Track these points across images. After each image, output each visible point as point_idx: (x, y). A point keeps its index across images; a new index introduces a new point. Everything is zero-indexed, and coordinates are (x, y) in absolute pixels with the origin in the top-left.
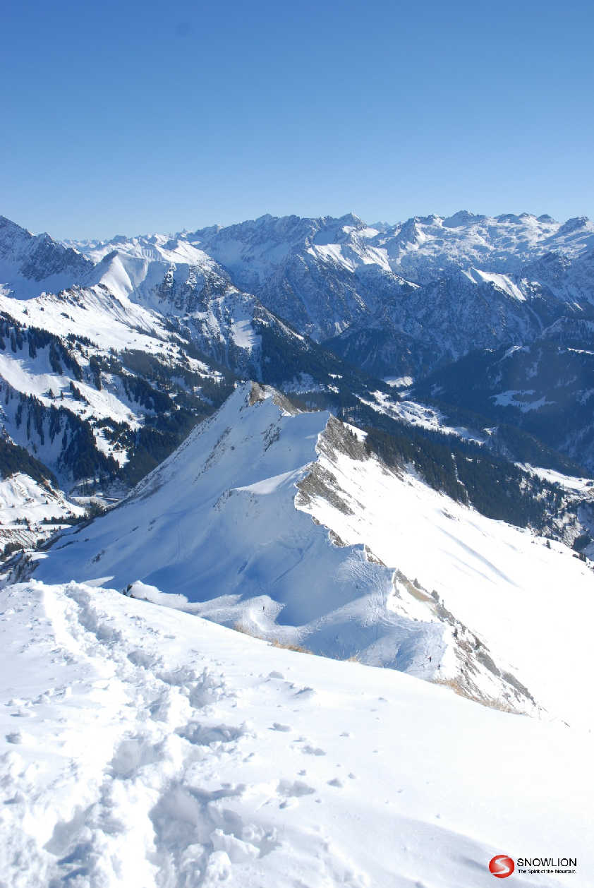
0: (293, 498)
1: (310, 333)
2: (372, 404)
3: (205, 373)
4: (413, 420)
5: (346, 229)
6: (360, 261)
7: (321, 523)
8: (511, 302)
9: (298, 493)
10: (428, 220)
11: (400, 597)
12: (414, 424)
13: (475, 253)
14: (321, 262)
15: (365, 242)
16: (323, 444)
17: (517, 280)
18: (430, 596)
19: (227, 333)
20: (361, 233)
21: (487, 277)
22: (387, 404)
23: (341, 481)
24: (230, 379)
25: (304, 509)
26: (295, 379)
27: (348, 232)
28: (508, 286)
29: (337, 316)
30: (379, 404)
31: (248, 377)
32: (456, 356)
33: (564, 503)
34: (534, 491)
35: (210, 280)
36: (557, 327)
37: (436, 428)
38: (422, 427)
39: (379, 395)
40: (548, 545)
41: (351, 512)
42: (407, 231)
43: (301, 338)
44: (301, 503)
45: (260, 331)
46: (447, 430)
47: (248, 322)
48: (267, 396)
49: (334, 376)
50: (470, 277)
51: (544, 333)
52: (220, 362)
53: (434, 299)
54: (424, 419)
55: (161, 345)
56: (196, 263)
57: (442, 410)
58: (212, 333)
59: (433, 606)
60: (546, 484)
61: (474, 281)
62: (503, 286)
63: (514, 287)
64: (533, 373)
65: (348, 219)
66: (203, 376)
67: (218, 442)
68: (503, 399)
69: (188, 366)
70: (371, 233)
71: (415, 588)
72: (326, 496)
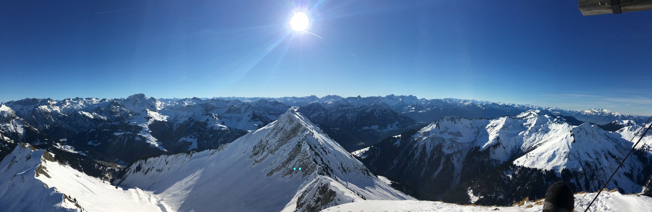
0: (34, 175)
1: (39, 128)
2: (56, 147)
3: (9, 140)
4: (67, 150)
6: (53, 110)
7: (42, 182)
8: (90, 119)
9: (36, 174)
10: (69, 99)
11: (65, 202)
13: (81, 107)
14: (42, 110)
15: (53, 105)
16: (43, 158)
17: (91, 113)
18: (73, 201)
19: (16, 129)
20: (52, 103)
21: (84, 113)
22: (60, 146)
23: (48, 169)
24: (16, 142)
25: (38, 178)
26: (35, 141)
27: (49, 102)
29: (46, 124)
30: (58, 146)
31: (22, 141)
32: (77, 132)
34: (99, 168)
35: (11, 115)
36: (101, 124)
37: (73, 152)
38: (70, 152)
39: (58, 144)
41: (51, 178)
42: (64, 102)
43: (37, 130)
44: (36, 176)
45: (25, 128)
47: (22, 125)
48: (27, 146)
49: (46, 139)
50: (80, 113)
51: (98, 126)
52: (14, 137)
53: (71, 119)
54: (70, 149)
56: (7, 111)
57: (75, 147)
58: (11, 129)
59: (75, 204)
60: (102, 165)
61: (81, 114)
62: (88, 115)
63: (91, 115)
64: (96, 136)
65: (49, 99)
66: (8, 142)
67: (12, 160)
68: (90, 143)
69: (4, 139)
70: (55, 103)
71: (69, 198)
72: (43, 174)
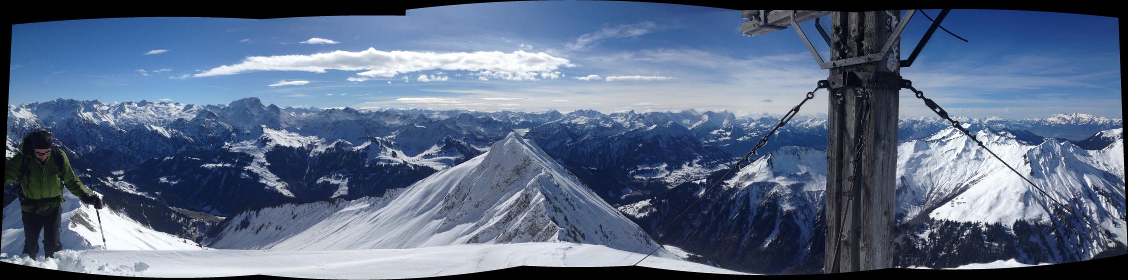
1: (78, 151)
2: (106, 182)
5: (95, 106)
6: (101, 120)
7: (81, 236)
8: (164, 138)
10: (130, 103)
13: (150, 118)
14: (84, 120)
15: (102, 112)
17: (167, 129)
20: (101, 108)
21: (155, 128)
22: (112, 182)
23: (91, 217)
25: (74, 229)
27: (95, 107)
28: (164, 131)
29: (90, 144)
33: (191, 223)
34: (178, 219)
36: (184, 149)
37: (134, 193)
38: (128, 192)
39: (109, 179)
40: (185, 242)
42: (121, 108)
43: (74, 153)
46: (139, 194)
50: (148, 128)
51: (179, 151)
53: (133, 137)
55: (11, 154)
56: (28, 118)
57: (137, 184)
60: (182, 215)
61: (149, 129)
62: (161, 132)
63: (166, 132)
64: (175, 168)
65: (96, 102)
68: (163, 180)
70: (106, 108)
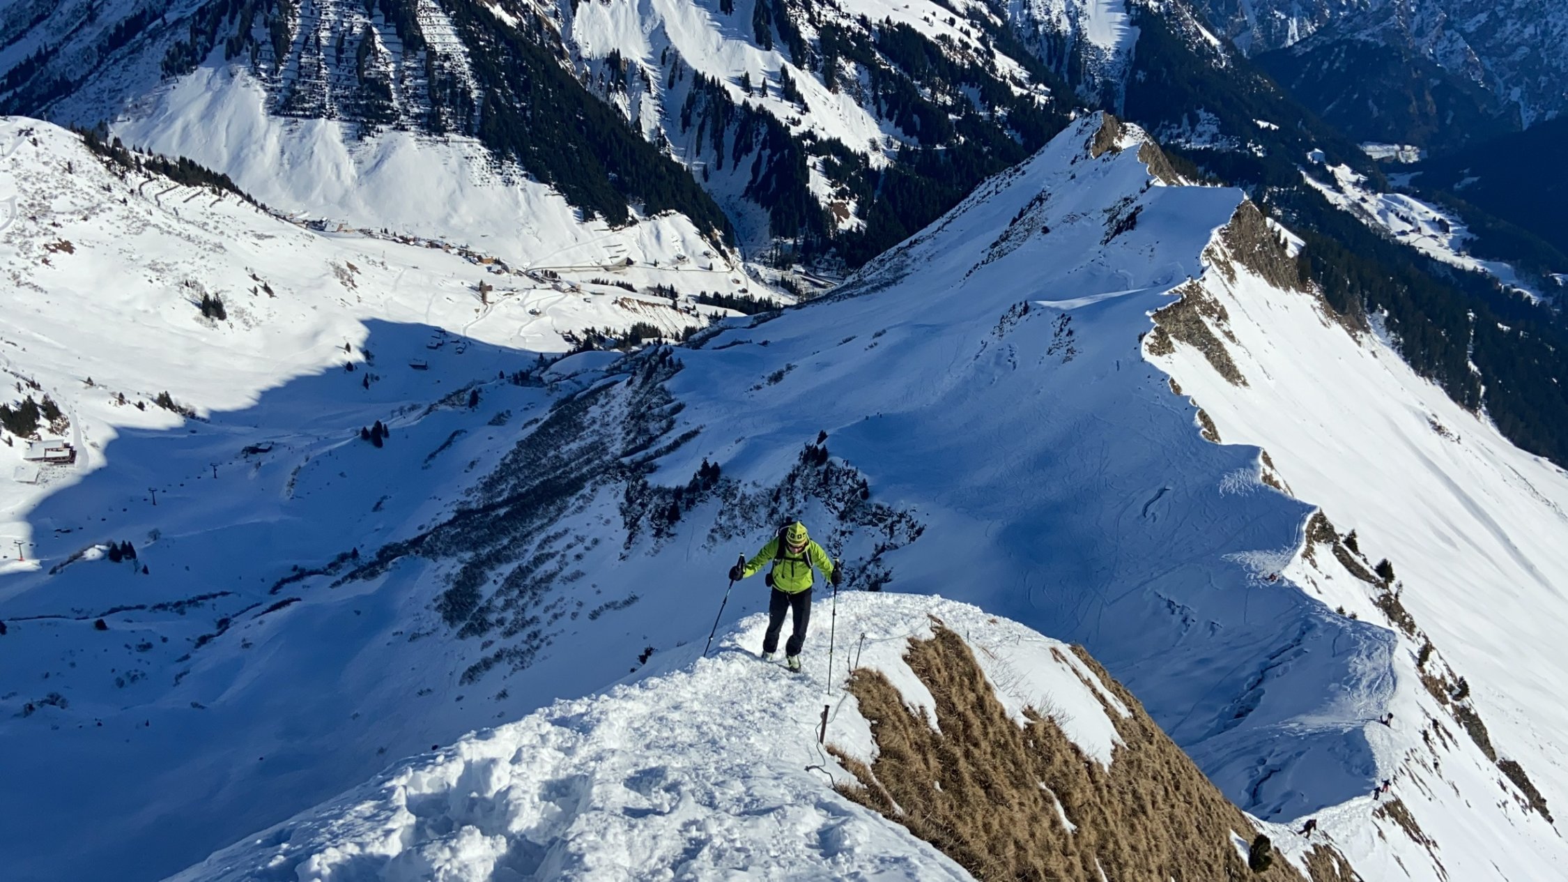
0: (1141, 338)
3: (1020, 84)
4: (1403, 233)
9: (1153, 333)
11: (1313, 562)
12: (1404, 239)
16: (1217, 249)
18: (1372, 573)
19: (1075, 15)
24: (1064, 100)
26: (1185, 121)
30: (1339, 190)
31: (1098, 104)
32: (1527, 117)
41: (1244, 383)
44: (1152, 349)
45: (1139, 17)
48: (1126, 143)
49: (1263, 124)
52: (1052, 69)
54: (1428, 232)
58: (1048, 12)
59: (1377, 592)
66: (1016, 90)
67: (1021, 215)
69: (993, 69)
71: (1347, 549)
72: (1201, 346)
